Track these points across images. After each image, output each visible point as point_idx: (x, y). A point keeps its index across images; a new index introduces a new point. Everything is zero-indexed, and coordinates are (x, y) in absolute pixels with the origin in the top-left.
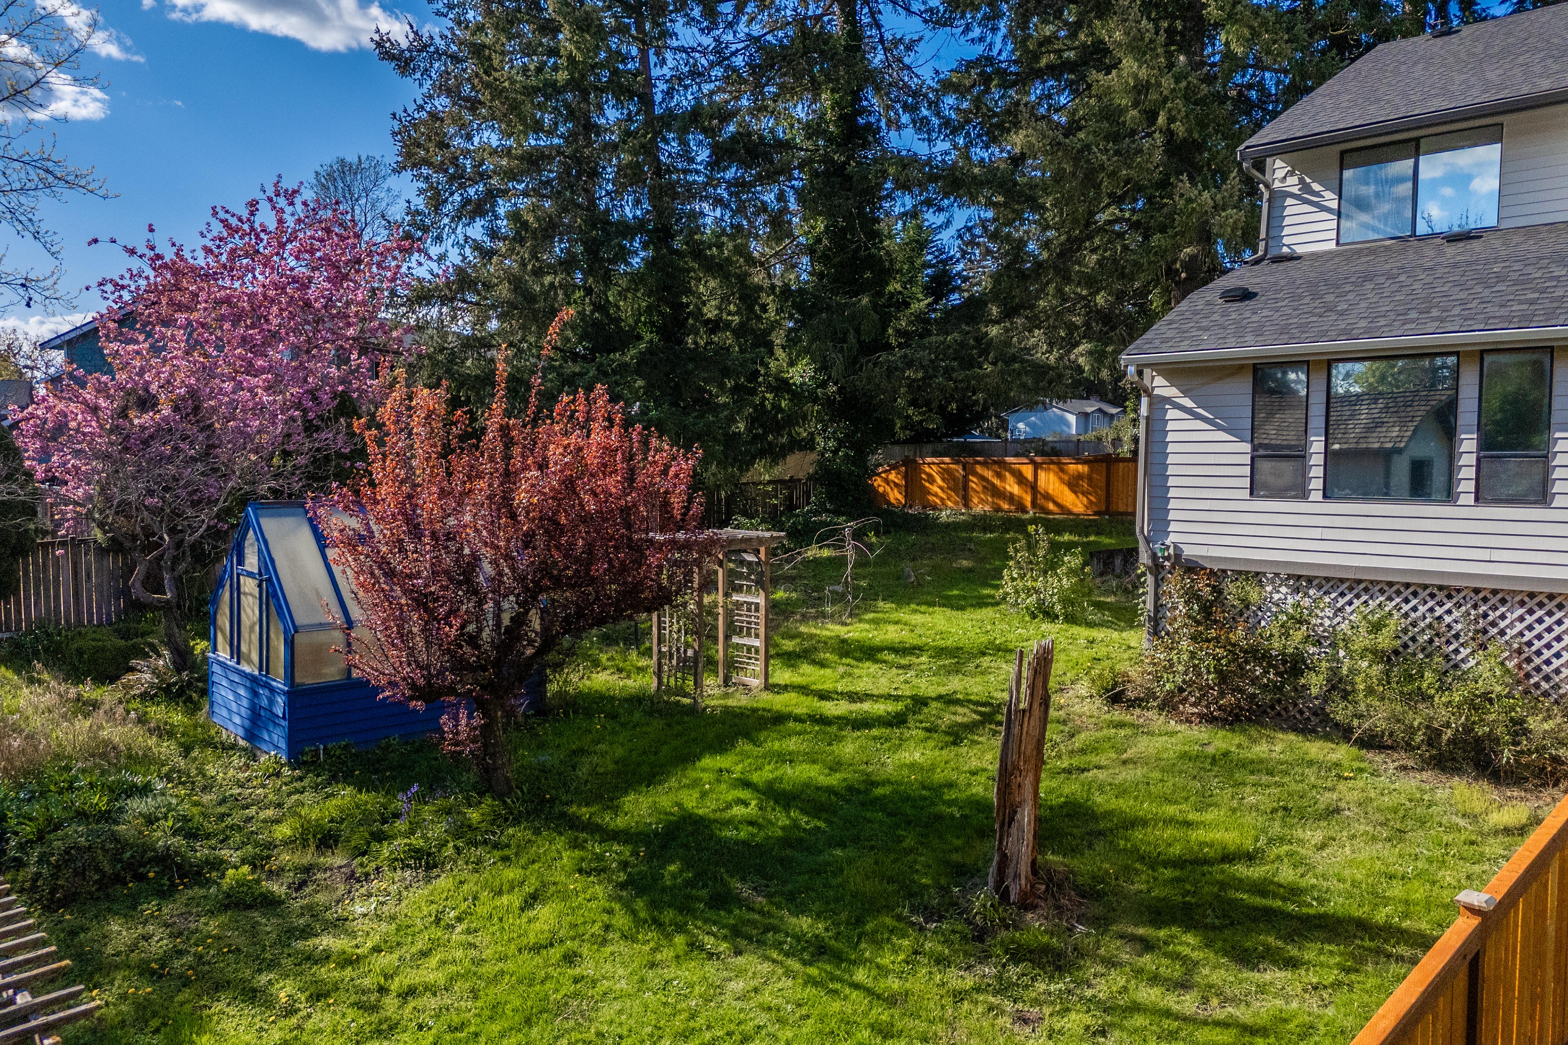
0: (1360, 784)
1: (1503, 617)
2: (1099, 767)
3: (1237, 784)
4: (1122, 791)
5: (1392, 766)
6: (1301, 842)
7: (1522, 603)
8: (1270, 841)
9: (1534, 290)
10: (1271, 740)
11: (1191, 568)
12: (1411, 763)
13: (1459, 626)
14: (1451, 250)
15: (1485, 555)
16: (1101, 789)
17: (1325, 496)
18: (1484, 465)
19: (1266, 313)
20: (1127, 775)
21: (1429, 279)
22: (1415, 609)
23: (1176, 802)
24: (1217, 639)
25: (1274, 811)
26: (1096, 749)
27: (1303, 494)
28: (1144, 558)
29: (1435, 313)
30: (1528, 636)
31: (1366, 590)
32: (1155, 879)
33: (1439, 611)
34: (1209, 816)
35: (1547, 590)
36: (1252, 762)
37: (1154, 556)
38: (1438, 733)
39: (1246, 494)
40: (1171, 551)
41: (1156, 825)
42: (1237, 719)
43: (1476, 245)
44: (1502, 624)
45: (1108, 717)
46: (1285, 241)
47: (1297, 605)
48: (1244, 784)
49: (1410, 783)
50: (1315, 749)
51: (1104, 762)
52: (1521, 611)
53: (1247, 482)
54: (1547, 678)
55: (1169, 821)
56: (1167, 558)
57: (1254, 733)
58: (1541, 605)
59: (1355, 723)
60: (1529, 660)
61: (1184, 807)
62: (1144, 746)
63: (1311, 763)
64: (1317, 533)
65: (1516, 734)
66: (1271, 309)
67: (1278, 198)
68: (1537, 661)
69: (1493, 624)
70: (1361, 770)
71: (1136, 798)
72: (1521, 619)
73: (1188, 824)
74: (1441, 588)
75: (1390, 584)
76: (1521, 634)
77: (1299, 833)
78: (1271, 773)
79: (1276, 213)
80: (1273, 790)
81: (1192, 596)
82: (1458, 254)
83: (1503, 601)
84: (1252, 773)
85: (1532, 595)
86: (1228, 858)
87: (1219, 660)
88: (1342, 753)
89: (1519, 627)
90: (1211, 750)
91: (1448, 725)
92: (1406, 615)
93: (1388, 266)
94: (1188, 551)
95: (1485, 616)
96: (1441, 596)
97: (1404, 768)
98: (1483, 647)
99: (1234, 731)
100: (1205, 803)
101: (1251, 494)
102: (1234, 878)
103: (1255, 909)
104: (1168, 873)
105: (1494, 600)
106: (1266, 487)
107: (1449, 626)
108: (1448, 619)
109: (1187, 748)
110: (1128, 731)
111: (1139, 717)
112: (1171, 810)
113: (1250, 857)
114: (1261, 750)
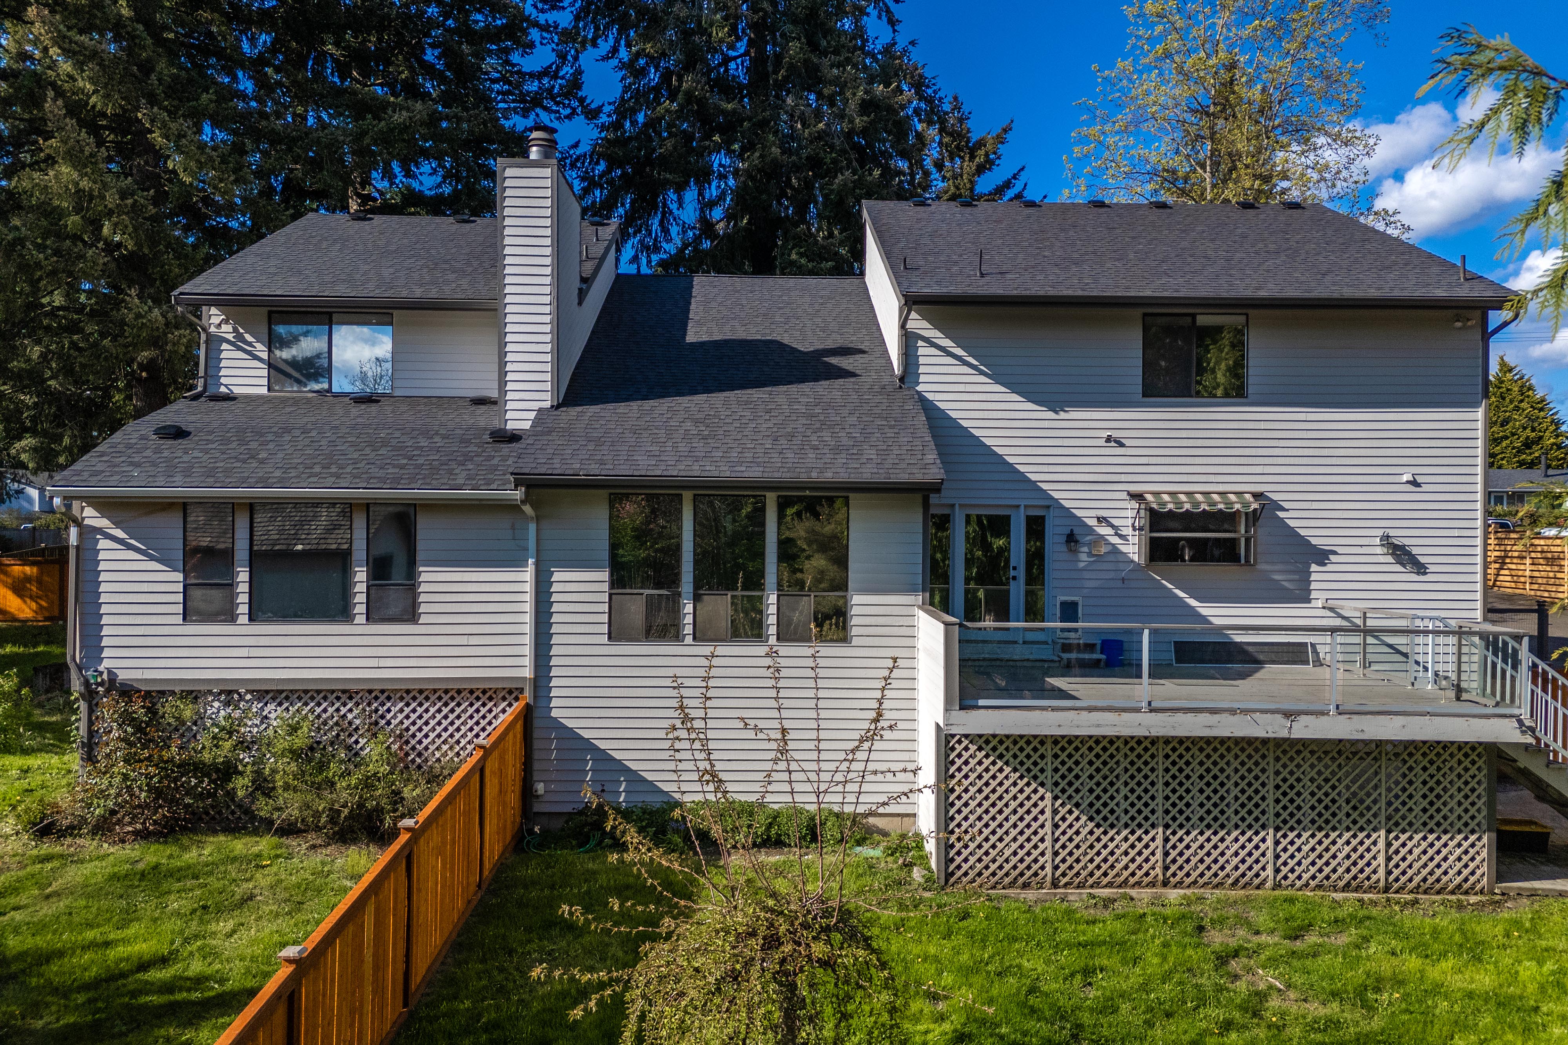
0: (275, 869)
1: (389, 711)
2: (16, 908)
3: (162, 895)
4: (40, 928)
5: (304, 846)
6: (214, 934)
7: (402, 699)
8: (187, 941)
9: (405, 457)
10: (200, 844)
11: (127, 691)
12: (319, 842)
13: (357, 722)
14: (356, 410)
15: (373, 663)
16: (16, 931)
17: (250, 619)
18: (372, 592)
19: (196, 454)
20: (47, 910)
21: (333, 438)
22: (325, 711)
23: (98, 926)
24: (149, 759)
25: (194, 911)
26: (16, 889)
27: (231, 617)
28: (76, 686)
29: (334, 469)
30: (407, 723)
31: (287, 698)
32: (66, 1007)
33: (343, 710)
34: (130, 931)
35: (417, 687)
36: (180, 869)
37: (87, 684)
38: (339, 812)
39: (179, 619)
40: (105, 676)
41: (74, 953)
42: (172, 831)
43: (373, 408)
44: (389, 716)
45: (35, 852)
46: (223, 380)
47: (228, 717)
48: (169, 892)
49: (317, 859)
50: (240, 845)
51: (24, 902)
52: (401, 705)
53: (180, 609)
54: (420, 755)
55: (87, 947)
56: (102, 684)
57: (185, 841)
58: (414, 699)
59: (275, 817)
60: (407, 742)
61: (106, 929)
62: (74, 875)
63: (234, 859)
64: (244, 652)
65: (396, 803)
66: (201, 451)
67: (214, 342)
68: (413, 742)
69: (382, 717)
70: (277, 856)
71: (55, 932)
72: (401, 711)
73: (107, 944)
74: (344, 692)
75: (306, 692)
76: (402, 722)
77: (213, 927)
78: (196, 877)
79: (213, 354)
80: (198, 892)
81: (127, 718)
82: (360, 416)
83: (389, 698)
84: (179, 880)
85: (408, 692)
86: (144, 966)
87: (151, 778)
88: (264, 844)
89: (400, 717)
90: (140, 866)
91: (345, 806)
92: (319, 717)
93: (305, 420)
94: (122, 675)
95: (376, 710)
96: (344, 697)
97: (313, 847)
98: (375, 735)
99: (166, 843)
100: (128, 917)
101: (184, 619)
102: (147, 982)
103: (161, 1006)
104: (81, 998)
105: (382, 698)
106: (199, 613)
107: (350, 723)
108: (350, 716)
109: (116, 869)
110: (56, 863)
111: (69, 846)
112: (90, 935)
113: (163, 961)
114: (191, 856)
